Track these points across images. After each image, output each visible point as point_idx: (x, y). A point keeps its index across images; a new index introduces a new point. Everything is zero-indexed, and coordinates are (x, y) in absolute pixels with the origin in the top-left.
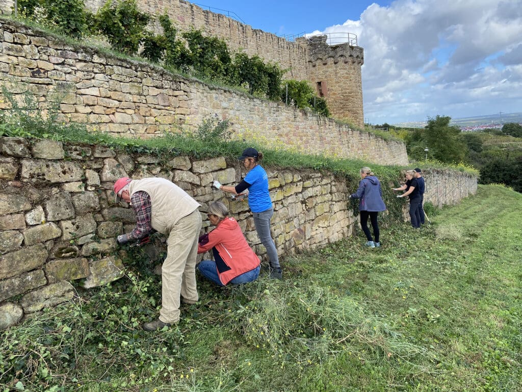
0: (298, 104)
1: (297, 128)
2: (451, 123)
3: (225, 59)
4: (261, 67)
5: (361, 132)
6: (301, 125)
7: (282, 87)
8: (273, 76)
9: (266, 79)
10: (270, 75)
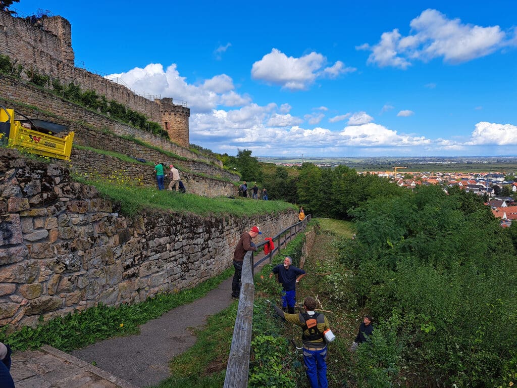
0: (154, 132)
1: (152, 141)
2: (252, 155)
3: (124, 112)
4: (138, 116)
5: (182, 148)
6: (154, 141)
7: (146, 124)
8: (143, 120)
9: (139, 121)
10: (141, 119)
